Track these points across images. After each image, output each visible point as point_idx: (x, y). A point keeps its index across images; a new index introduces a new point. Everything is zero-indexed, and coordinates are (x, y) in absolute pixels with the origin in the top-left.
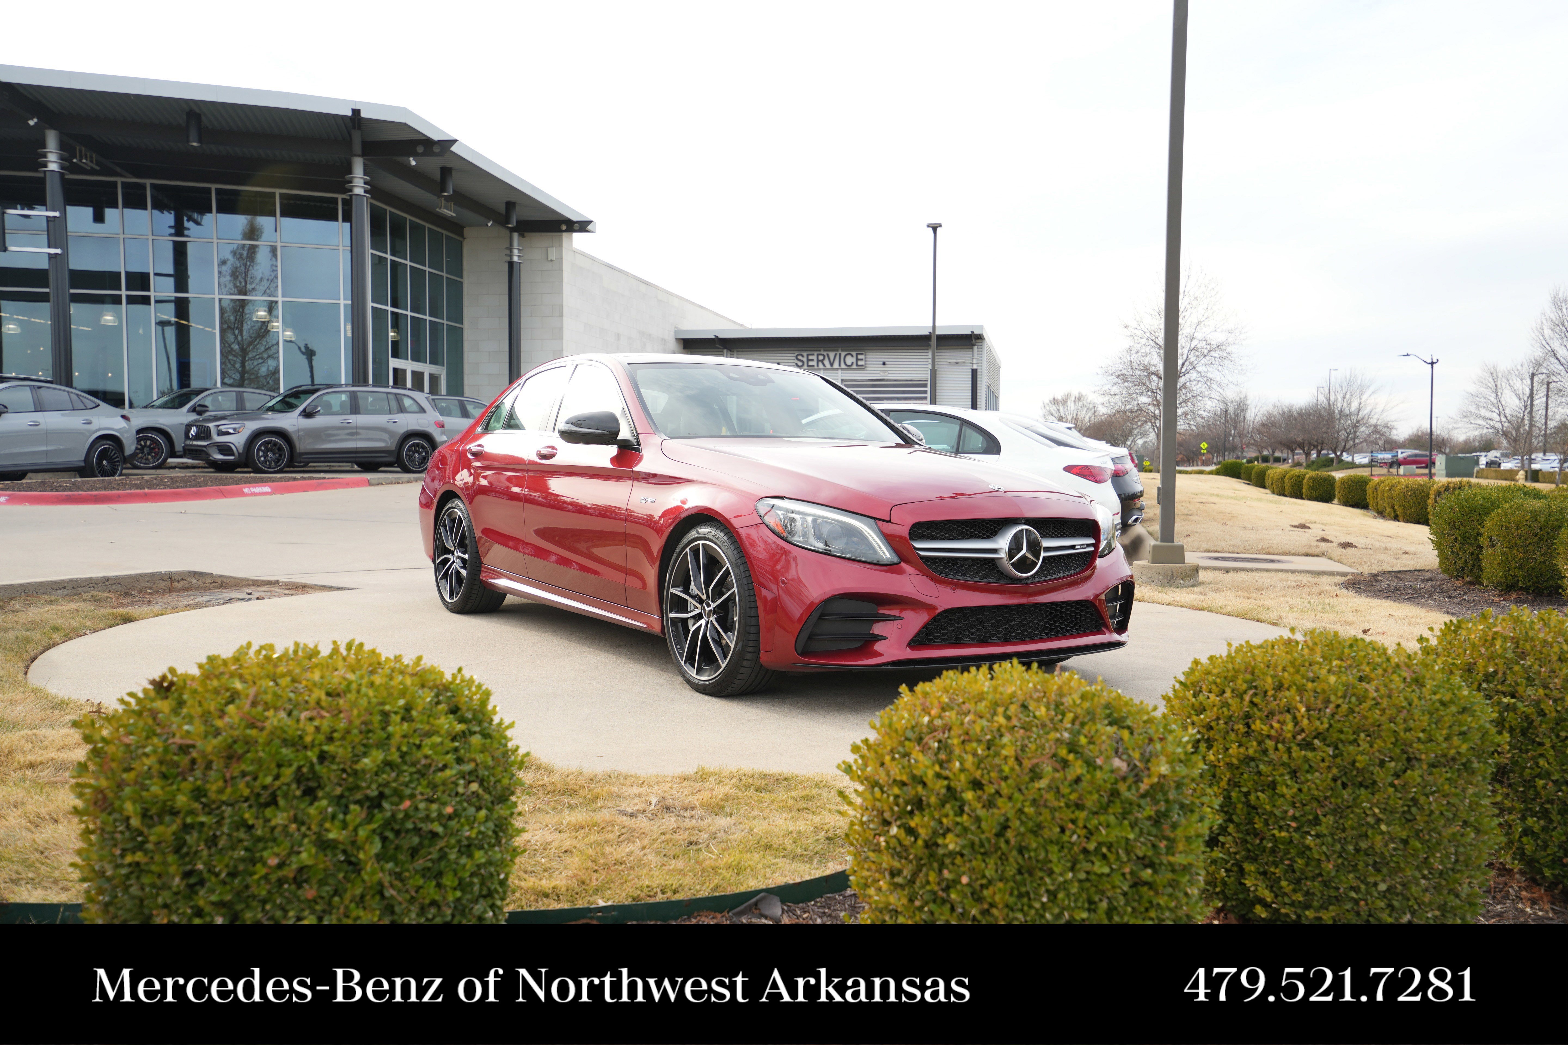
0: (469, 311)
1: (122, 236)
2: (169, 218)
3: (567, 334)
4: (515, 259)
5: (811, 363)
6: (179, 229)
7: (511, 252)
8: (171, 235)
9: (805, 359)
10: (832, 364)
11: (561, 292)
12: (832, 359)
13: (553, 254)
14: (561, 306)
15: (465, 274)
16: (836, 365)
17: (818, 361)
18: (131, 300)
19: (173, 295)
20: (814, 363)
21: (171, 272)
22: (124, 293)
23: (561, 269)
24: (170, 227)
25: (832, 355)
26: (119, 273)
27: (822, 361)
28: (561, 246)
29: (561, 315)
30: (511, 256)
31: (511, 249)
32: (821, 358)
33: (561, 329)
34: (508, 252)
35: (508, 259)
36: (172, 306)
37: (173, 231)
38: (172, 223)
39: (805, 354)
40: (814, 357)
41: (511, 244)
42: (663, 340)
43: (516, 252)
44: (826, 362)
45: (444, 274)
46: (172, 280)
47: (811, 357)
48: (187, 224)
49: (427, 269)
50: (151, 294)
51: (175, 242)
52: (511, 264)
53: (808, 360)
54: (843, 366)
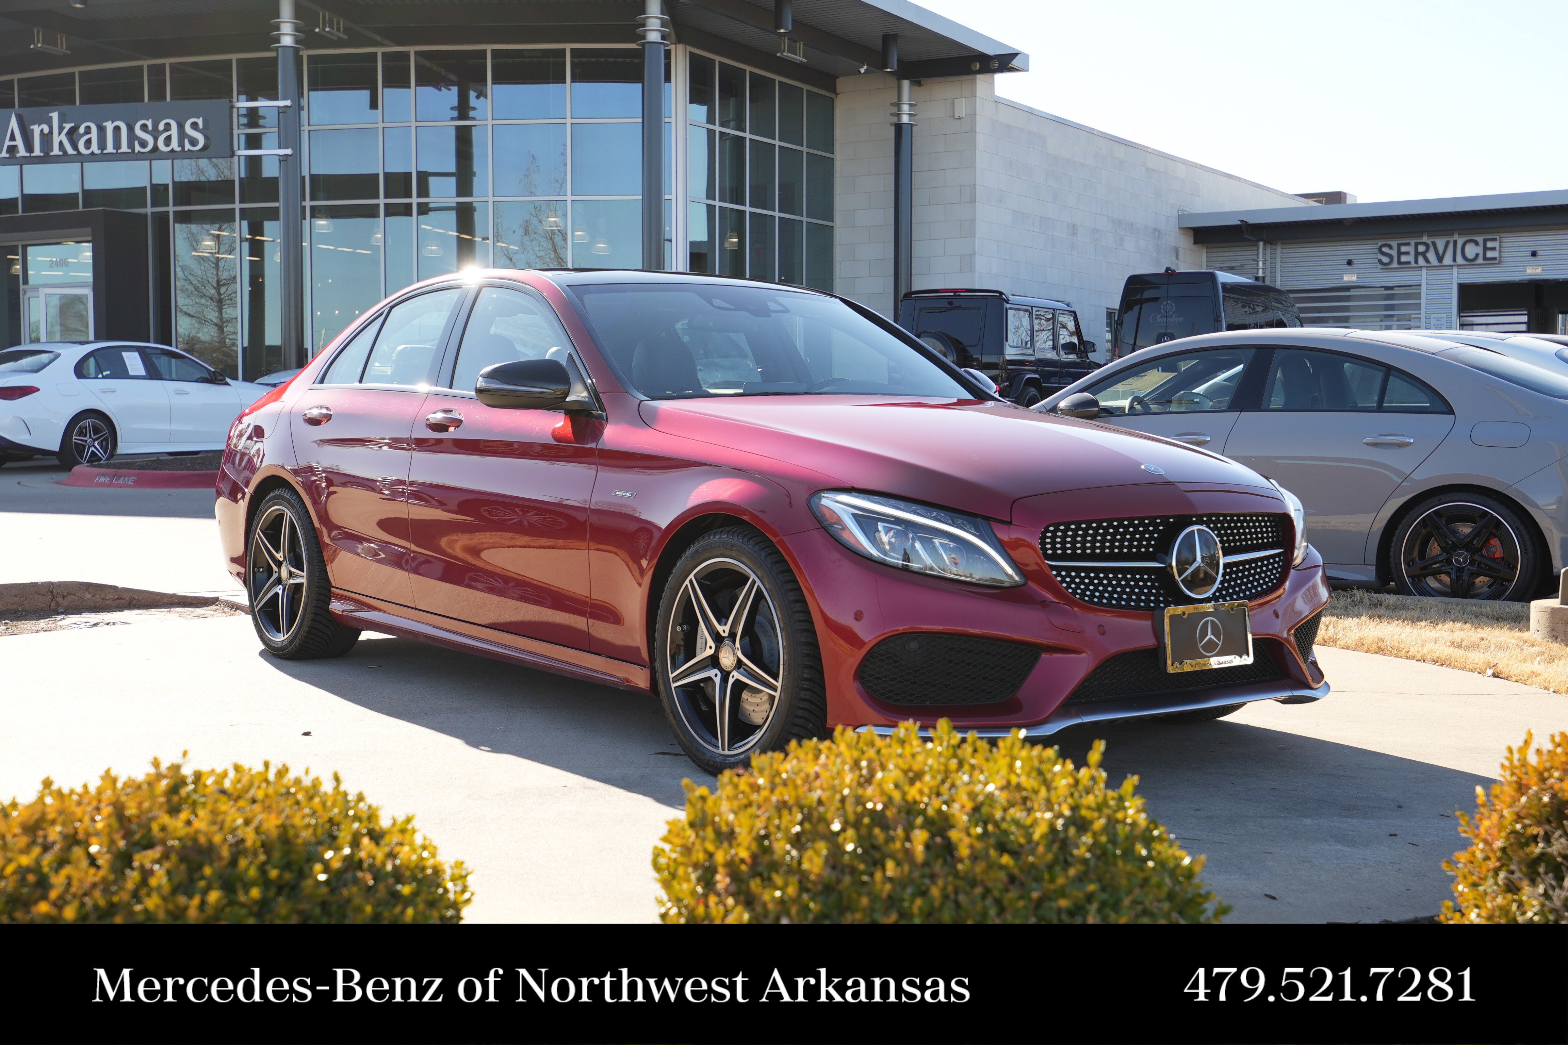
0: (842, 202)
1: (381, 125)
2: (451, 95)
3: (981, 229)
4: (905, 119)
5: (1404, 259)
6: (463, 109)
7: (899, 109)
8: (453, 119)
9: (1394, 253)
10: (1440, 259)
11: (972, 166)
12: (1441, 250)
13: (961, 109)
14: (973, 186)
15: (837, 146)
16: (1448, 260)
17: (1417, 254)
18: (391, 211)
19: (453, 200)
20: (1410, 258)
21: (453, 169)
22: (382, 201)
23: (973, 131)
24: (452, 108)
25: (1440, 243)
26: (377, 176)
27: (1424, 254)
28: (974, 95)
29: (973, 201)
30: (899, 115)
31: (898, 105)
32: (1421, 249)
33: (973, 220)
34: (894, 110)
35: (895, 120)
36: (452, 216)
37: (455, 114)
38: (456, 104)
39: (1394, 244)
40: (1411, 249)
41: (899, 97)
42: (1156, 231)
43: (905, 108)
44: (1431, 256)
45: (805, 149)
46: (453, 180)
47: (1404, 249)
48: (473, 101)
49: (777, 143)
50: (414, 200)
51: (458, 128)
52: (899, 128)
53: (1400, 254)
54: (1460, 260)
